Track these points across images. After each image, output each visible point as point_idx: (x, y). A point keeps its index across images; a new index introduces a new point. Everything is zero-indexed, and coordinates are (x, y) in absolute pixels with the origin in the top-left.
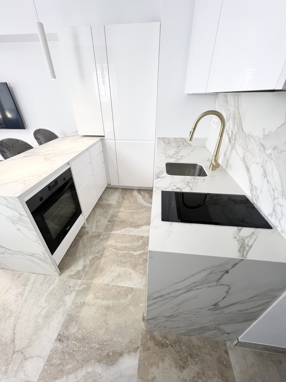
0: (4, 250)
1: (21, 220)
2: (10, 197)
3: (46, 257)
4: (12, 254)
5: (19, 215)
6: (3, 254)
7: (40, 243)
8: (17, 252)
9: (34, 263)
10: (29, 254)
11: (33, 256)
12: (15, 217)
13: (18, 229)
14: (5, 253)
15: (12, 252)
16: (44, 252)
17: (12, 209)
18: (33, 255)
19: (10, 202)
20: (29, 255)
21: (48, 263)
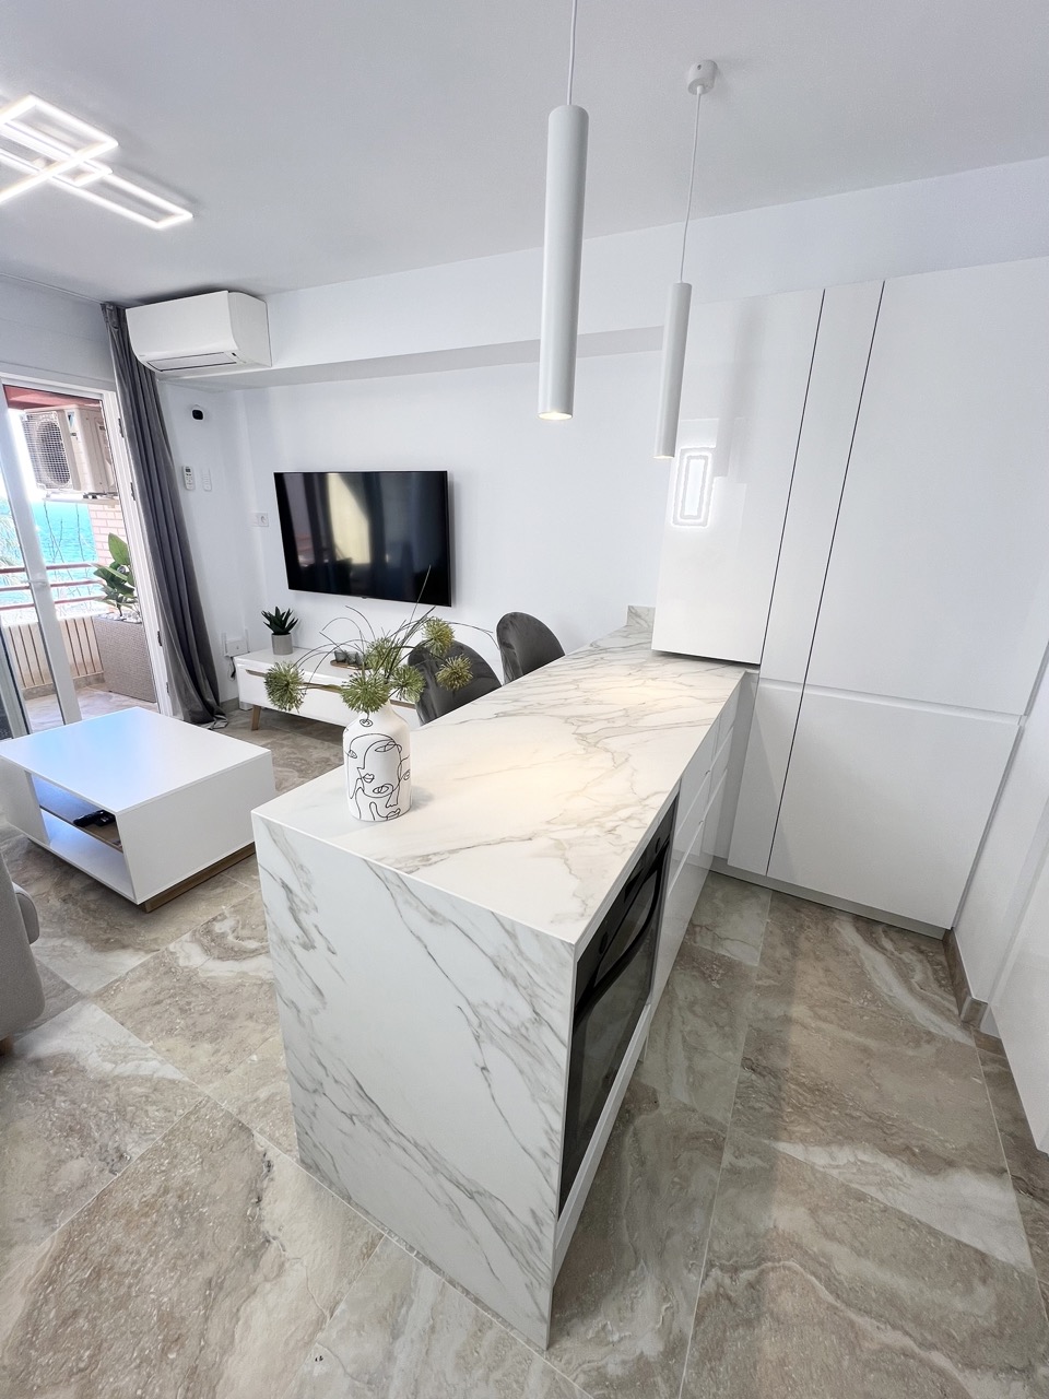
0: (364, 1108)
1: (523, 1042)
2: (537, 935)
3: (538, 1241)
4: (387, 1141)
5: (529, 1014)
6: (352, 1119)
7: (548, 1170)
8: (416, 1145)
9: (462, 1226)
10: (462, 1181)
11: (472, 1198)
12: (503, 1019)
13: (483, 1065)
14: (362, 1122)
15: (391, 1134)
16: (540, 1214)
17: (514, 981)
18: (476, 1196)
19: (521, 953)
20: (458, 1185)
21: (527, 1266)
